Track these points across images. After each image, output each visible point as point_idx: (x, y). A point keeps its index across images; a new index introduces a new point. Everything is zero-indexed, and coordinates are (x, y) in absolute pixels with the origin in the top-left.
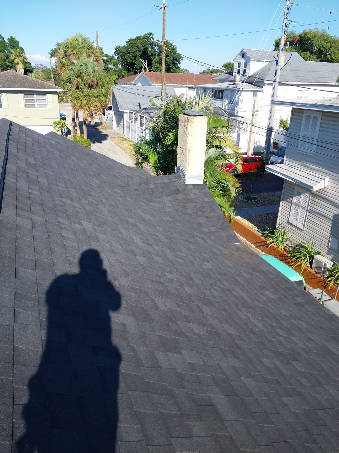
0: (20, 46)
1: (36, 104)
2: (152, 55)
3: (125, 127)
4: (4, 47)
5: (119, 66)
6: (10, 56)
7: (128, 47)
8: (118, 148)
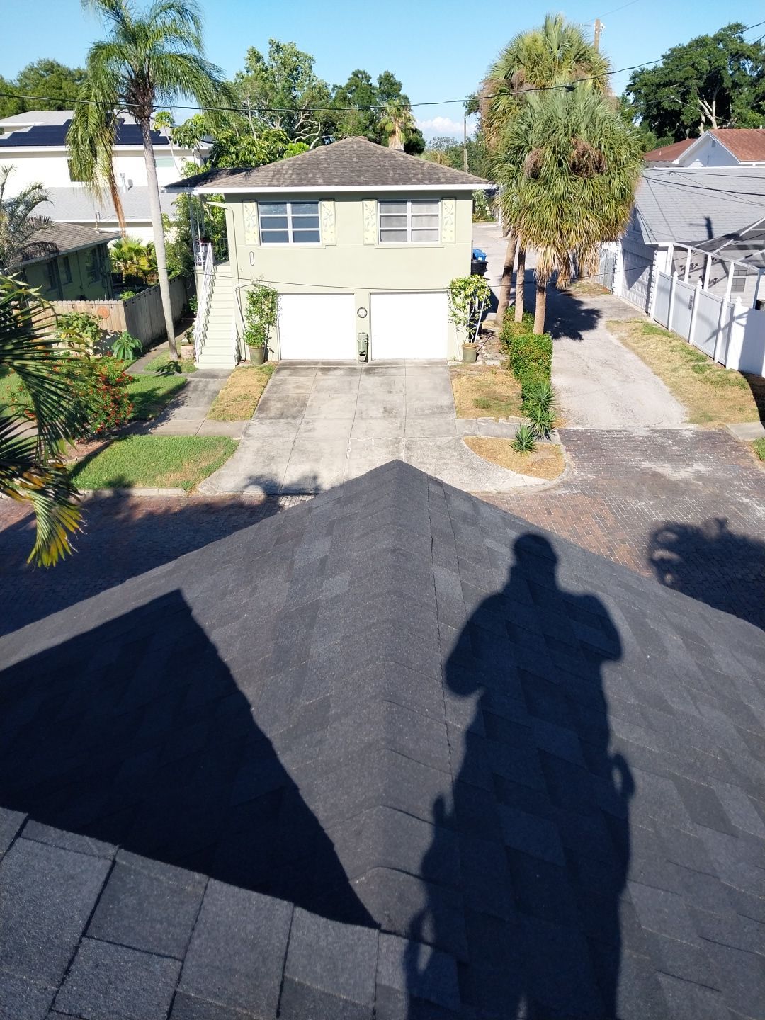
0: (402, 93)
1: (409, 229)
2: (736, 85)
3: (654, 290)
4: (369, 97)
5: (634, 122)
6: (379, 119)
7: (667, 68)
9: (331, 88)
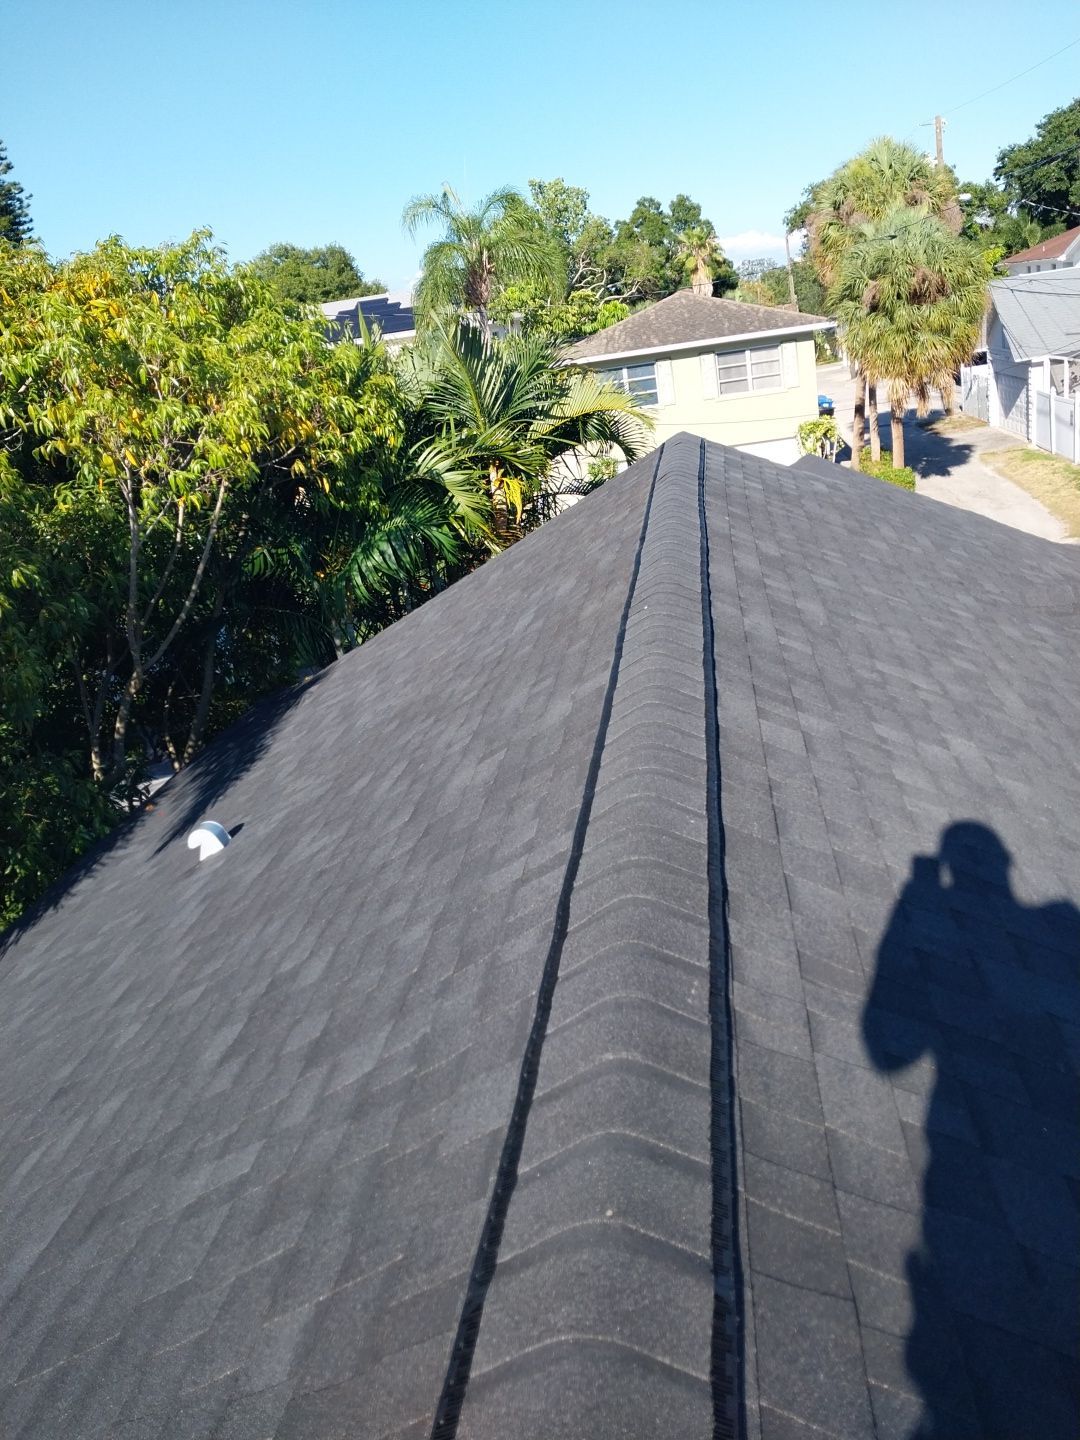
0: (703, 217)
1: (749, 377)
3: (1033, 412)
4: (661, 230)
5: (1009, 212)
6: (675, 253)
7: (1043, 142)
8: (1006, 485)
9: (612, 224)
